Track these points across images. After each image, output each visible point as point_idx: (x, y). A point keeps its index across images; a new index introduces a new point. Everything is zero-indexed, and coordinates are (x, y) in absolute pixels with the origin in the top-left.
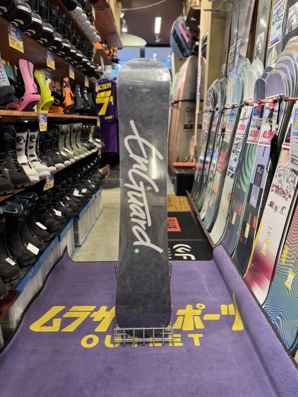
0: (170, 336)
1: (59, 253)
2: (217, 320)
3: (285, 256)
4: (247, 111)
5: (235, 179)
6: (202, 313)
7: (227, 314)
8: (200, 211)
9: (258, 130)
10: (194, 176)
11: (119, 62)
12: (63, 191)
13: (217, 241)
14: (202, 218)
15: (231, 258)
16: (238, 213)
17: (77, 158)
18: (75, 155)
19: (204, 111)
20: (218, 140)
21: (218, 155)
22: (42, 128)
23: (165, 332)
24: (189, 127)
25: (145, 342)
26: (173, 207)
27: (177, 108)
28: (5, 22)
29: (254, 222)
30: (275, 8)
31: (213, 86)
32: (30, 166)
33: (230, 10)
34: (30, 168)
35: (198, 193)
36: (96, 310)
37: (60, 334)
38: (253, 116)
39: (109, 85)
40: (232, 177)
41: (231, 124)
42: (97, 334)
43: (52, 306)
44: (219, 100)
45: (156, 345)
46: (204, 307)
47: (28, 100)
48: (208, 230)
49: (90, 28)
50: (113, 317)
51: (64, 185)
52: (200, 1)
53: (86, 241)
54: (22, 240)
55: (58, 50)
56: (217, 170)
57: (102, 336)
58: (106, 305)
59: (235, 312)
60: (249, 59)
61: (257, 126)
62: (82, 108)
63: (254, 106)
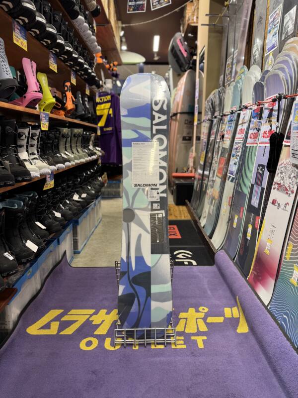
0: (172, 337)
1: (57, 257)
2: (220, 323)
3: (289, 252)
4: (246, 115)
5: (235, 183)
6: (205, 315)
7: (231, 317)
8: (200, 218)
9: (257, 132)
10: (193, 186)
12: (62, 194)
13: (219, 246)
14: (202, 225)
15: (233, 262)
16: (239, 216)
17: (78, 161)
18: (75, 158)
19: (202, 120)
20: (217, 146)
22: (44, 127)
23: (167, 334)
24: (188, 139)
25: (147, 344)
26: (173, 215)
27: (176, 120)
28: (10, 19)
29: (256, 222)
30: (271, 17)
31: (211, 96)
32: (31, 163)
33: (226, 24)
34: (30, 165)
35: (198, 201)
36: (96, 313)
37: (57, 337)
38: (252, 119)
39: (109, 97)
40: (232, 181)
41: (230, 130)
42: (97, 337)
43: (50, 310)
44: (217, 109)
45: (158, 346)
46: (206, 310)
47: (30, 98)
48: (209, 236)
49: (91, 38)
50: (113, 321)
51: (65, 188)
52: (197, 18)
53: (85, 247)
54: (21, 237)
55: (60, 54)
56: (217, 176)
57: (101, 338)
58: (106, 309)
59: (239, 315)
60: (247, 66)
61: (256, 128)
62: (82, 115)
63: (253, 109)
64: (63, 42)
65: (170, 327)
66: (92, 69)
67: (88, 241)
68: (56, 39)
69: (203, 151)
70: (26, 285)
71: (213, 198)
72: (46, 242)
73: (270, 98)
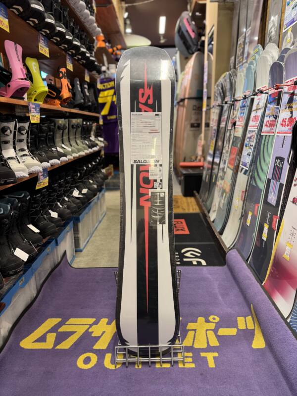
0: (179, 355)
1: (56, 259)
2: (233, 336)
4: (261, 100)
5: (248, 176)
6: (215, 327)
7: (245, 328)
8: (209, 212)
9: (274, 119)
10: (202, 176)
12: (59, 191)
13: (230, 244)
14: (212, 219)
15: (248, 266)
16: (253, 212)
17: (76, 155)
18: (73, 152)
19: (212, 106)
20: (228, 134)
22: (34, 119)
23: (174, 349)
24: (196, 126)
25: (152, 362)
26: (180, 208)
27: (183, 106)
29: (274, 222)
31: (221, 80)
32: (18, 161)
34: (17, 163)
36: (96, 323)
37: (53, 352)
38: (269, 105)
40: (245, 173)
41: (242, 117)
42: (97, 352)
43: (47, 319)
44: (228, 94)
45: (164, 365)
46: (217, 319)
47: (15, 86)
48: (219, 232)
49: (90, 18)
50: (114, 332)
51: (62, 184)
53: (87, 245)
54: (9, 244)
55: (51, 35)
56: (228, 167)
57: (101, 354)
58: (107, 318)
59: (255, 326)
60: (261, 44)
61: (273, 115)
62: (81, 103)
63: (269, 94)
64: (53, 22)
65: (177, 342)
66: (91, 53)
67: (91, 237)
68: (44, 18)
69: (213, 140)
70: (19, 295)
71: (224, 191)
72: (39, 248)
73: (291, 81)
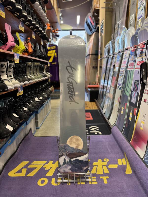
0: (89, 178)
1: (26, 132)
2: (116, 168)
4: (126, 54)
5: (122, 90)
6: (107, 164)
7: (122, 164)
8: (103, 109)
9: (133, 62)
10: (98, 92)
11: (59, 36)
12: (28, 98)
13: (113, 124)
14: (104, 112)
15: (122, 134)
16: (124, 108)
17: (37, 80)
18: (35, 78)
19: (103, 58)
20: (111, 71)
21: (111, 79)
22: (16, 61)
23: (87, 175)
24: (95, 68)
25: (75, 182)
26: (88, 107)
27: (89, 58)
29: (135, 112)
31: (107, 45)
32: (9, 81)
34: (9, 82)
35: (101, 100)
36: (47, 163)
37: (25, 178)
38: (131, 56)
39: (55, 47)
40: (120, 89)
41: (118, 62)
42: (47, 177)
43: (22, 162)
44: (111, 51)
45: (82, 183)
46: (108, 160)
48: (108, 118)
49: (43, 13)
50: (56, 167)
51: (30, 94)
52: (99, 5)
54: (3, 123)
56: (111, 86)
57: (50, 178)
58: (52, 161)
59: (126, 163)
60: (126, 27)
61: (133, 60)
62: (39, 55)
63: (131, 50)
64: (26, 14)
65: (88, 172)
66: (44, 31)
67: (44, 122)
68: (22, 13)
69: (104, 74)
70: (8, 149)
72: (18, 125)
73: (141, 43)
